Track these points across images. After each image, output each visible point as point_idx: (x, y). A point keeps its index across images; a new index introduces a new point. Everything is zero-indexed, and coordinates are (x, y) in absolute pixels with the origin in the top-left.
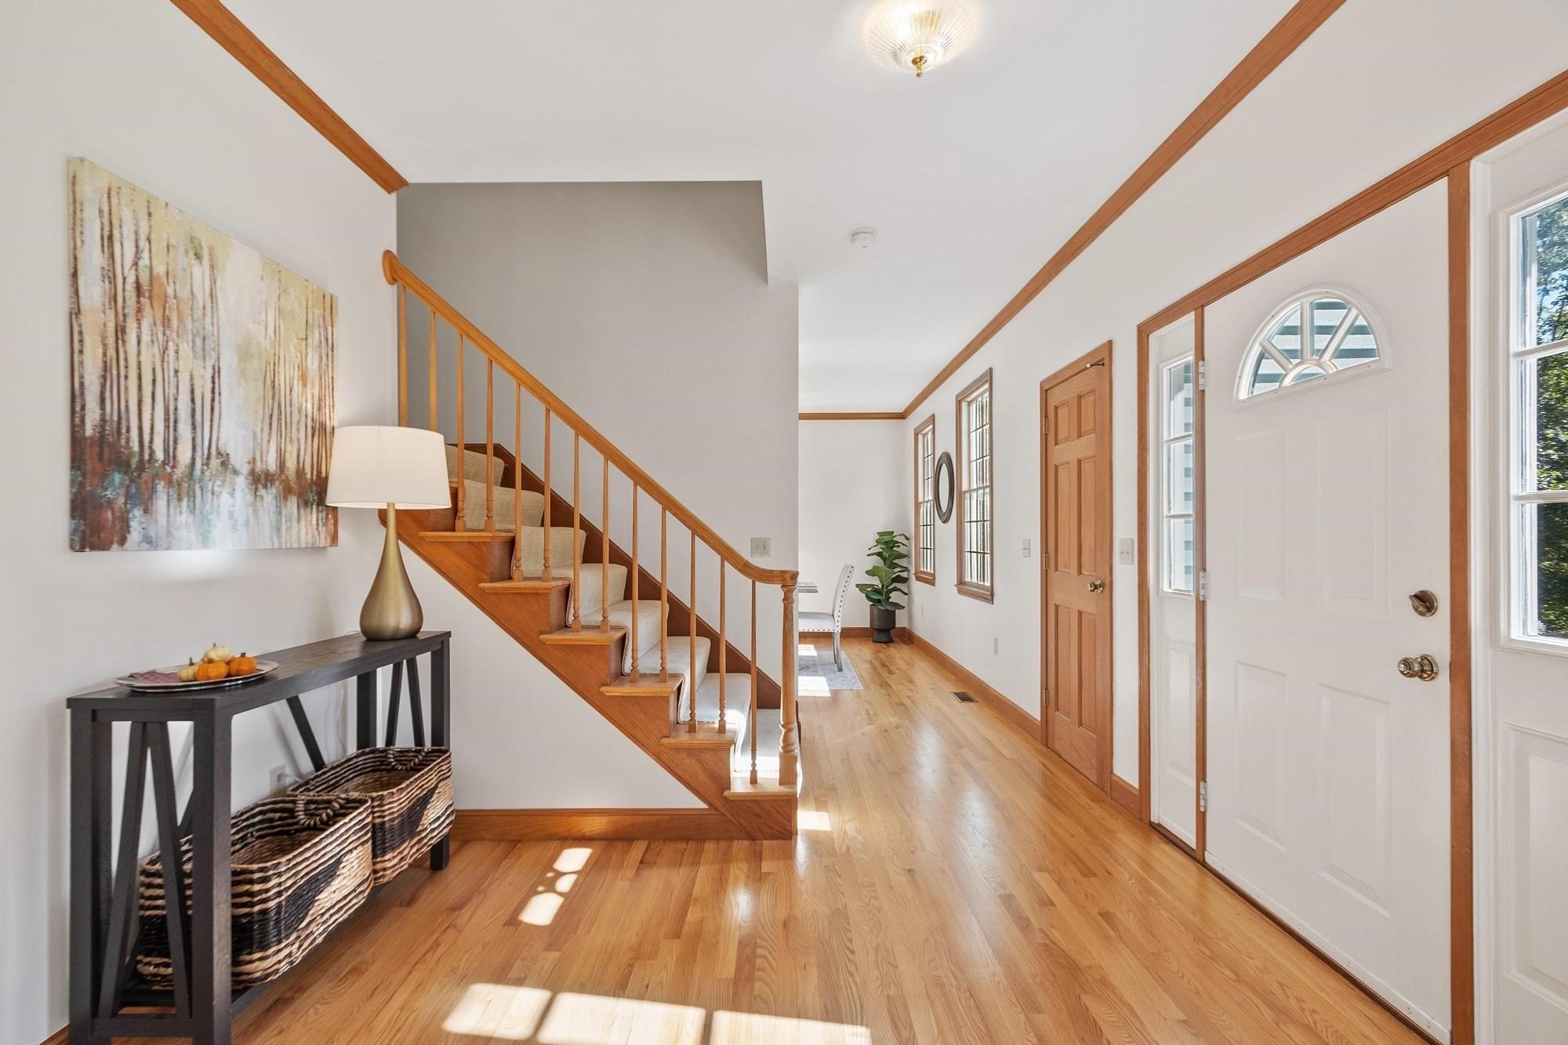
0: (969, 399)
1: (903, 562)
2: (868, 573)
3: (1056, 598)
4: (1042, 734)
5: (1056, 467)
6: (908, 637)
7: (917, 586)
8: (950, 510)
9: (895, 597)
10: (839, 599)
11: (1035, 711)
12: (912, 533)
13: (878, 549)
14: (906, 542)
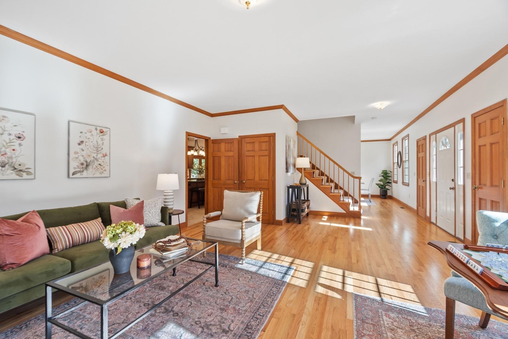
0: (405, 139)
1: (390, 178)
2: (379, 181)
3: (419, 184)
4: (417, 213)
5: (419, 158)
6: (391, 198)
7: (394, 184)
8: (401, 165)
9: (387, 187)
10: (370, 186)
11: (415, 207)
12: (392, 170)
13: (382, 175)
14: (391, 173)
